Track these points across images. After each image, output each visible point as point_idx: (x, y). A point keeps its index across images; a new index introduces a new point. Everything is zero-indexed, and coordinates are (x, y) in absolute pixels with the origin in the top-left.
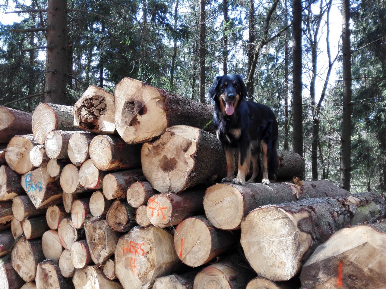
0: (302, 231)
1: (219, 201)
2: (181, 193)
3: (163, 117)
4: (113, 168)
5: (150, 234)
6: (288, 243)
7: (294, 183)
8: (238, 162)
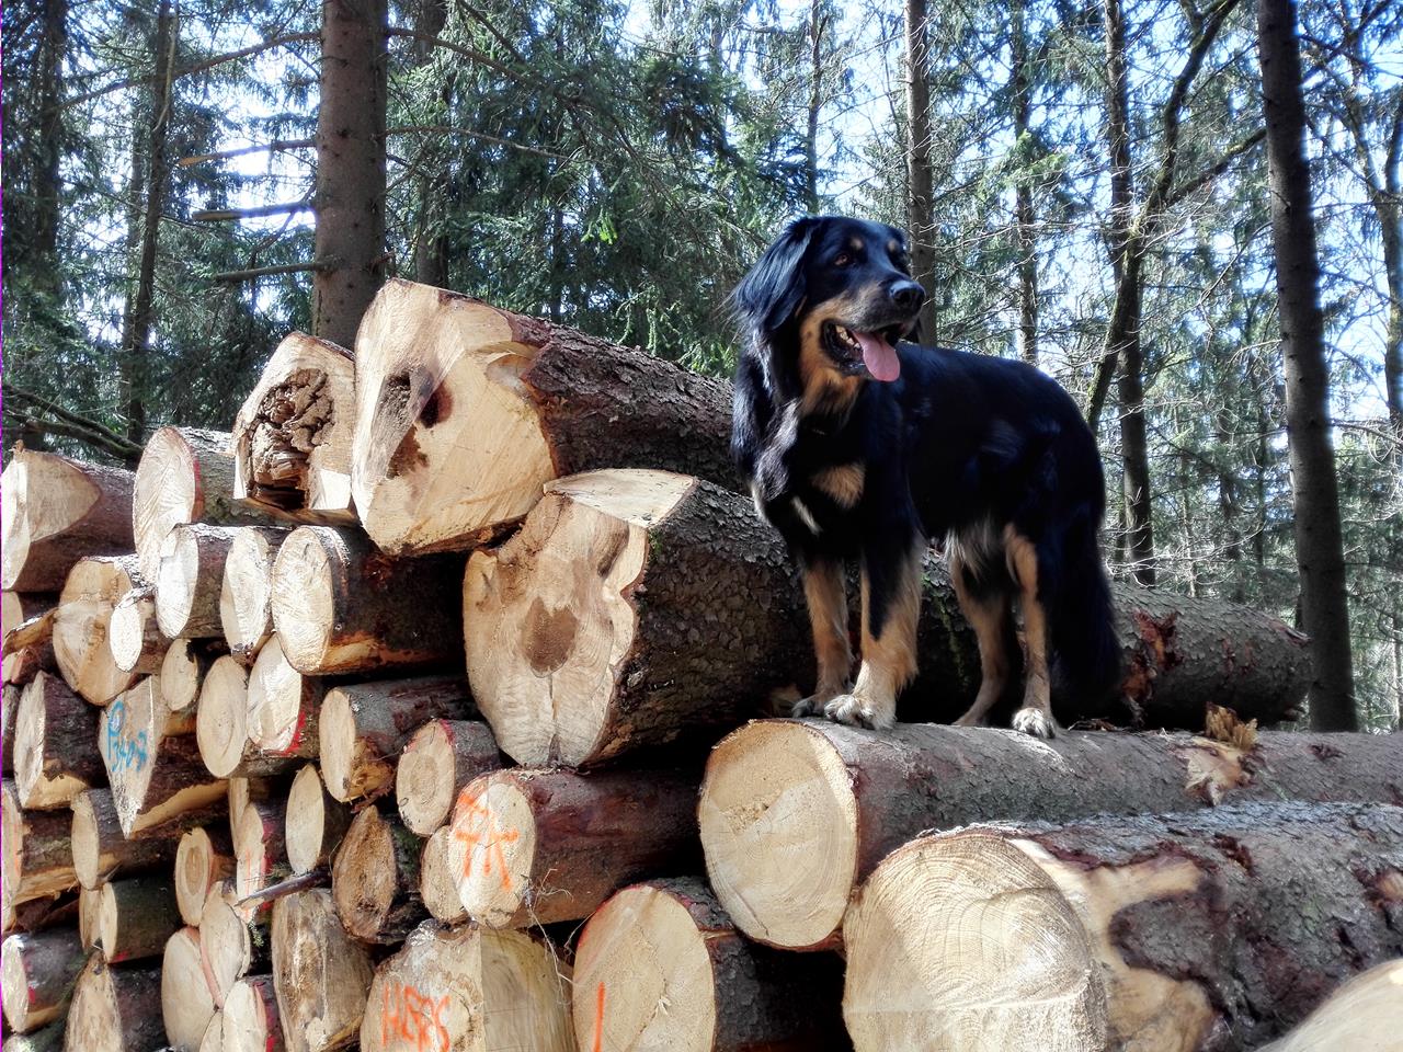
0: (1138, 962)
1: (759, 807)
2: (593, 770)
3: (526, 433)
4: (347, 663)
5: (469, 959)
6: (1056, 1027)
7: (1212, 736)
8: (859, 624)
